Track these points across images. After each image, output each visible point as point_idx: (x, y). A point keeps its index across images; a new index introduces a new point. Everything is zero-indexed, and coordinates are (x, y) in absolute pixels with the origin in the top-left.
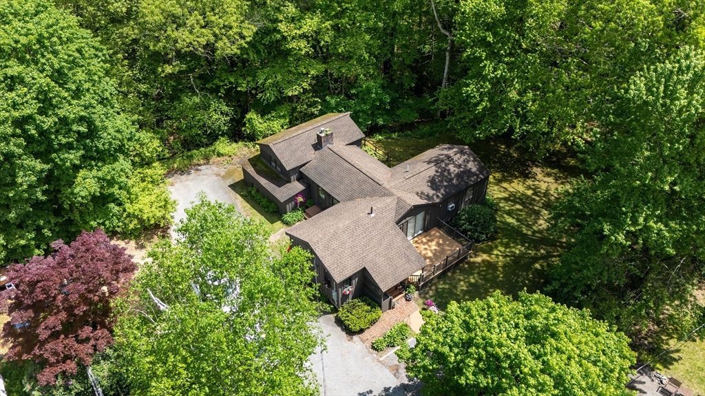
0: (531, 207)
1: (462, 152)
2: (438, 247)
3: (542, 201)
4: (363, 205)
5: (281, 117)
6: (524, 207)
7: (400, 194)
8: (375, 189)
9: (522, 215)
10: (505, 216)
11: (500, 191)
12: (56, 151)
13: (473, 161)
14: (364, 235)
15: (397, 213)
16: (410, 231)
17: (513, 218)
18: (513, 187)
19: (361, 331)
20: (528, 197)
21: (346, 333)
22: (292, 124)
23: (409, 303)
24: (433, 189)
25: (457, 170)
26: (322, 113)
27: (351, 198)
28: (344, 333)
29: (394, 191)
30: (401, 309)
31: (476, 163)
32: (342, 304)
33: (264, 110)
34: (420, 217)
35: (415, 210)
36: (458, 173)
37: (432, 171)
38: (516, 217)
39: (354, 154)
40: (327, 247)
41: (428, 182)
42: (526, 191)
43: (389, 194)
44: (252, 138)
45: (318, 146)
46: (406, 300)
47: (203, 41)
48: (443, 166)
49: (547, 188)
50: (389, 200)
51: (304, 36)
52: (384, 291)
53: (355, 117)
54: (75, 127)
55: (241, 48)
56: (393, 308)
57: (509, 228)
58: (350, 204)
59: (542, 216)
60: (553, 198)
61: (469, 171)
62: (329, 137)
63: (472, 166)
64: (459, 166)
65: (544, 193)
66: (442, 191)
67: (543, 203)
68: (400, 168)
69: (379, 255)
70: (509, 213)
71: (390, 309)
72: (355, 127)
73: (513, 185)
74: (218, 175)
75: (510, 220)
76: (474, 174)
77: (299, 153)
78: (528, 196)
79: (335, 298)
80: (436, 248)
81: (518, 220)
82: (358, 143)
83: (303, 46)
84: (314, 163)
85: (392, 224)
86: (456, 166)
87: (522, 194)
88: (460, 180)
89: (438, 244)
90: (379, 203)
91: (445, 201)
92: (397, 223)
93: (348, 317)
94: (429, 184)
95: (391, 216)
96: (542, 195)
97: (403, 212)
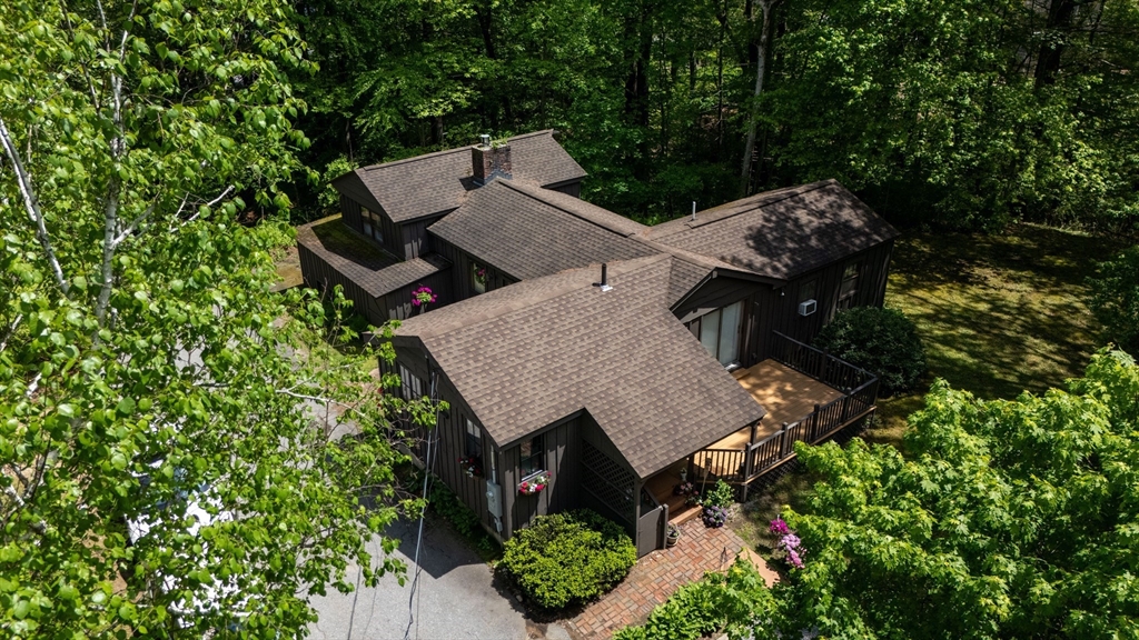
0: (996, 332)
1: (823, 189)
2: (784, 399)
3: (1019, 322)
6: (979, 332)
8: (613, 246)
9: (980, 345)
10: (937, 345)
11: (912, 304)
13: (851, 207)
14: (583, 331)
15: (672, 287)
17: (960, 350)
18: (939, 298)
19: (574, 607)
20: (981, 315)
21: (527, 616)
23: (717, 531)
24: (762, 254)
25: (816, 222)
27: (550, 270)
28: (520, 615)
29: (662, 246)
30: (693, 547)
31: (859, 212)
32: (517, 526)
36: (819, 228)
38: (965, 348)
40: (472, 352)
41: (746, 238)
42: (973, 304)
43: (651, 252)
45: (473, 181)
46: (708, 524)
48: (782, 209)
49: (1020, 300)
50: (648, 261)
52: (642, 478)
56: (670, 544)
57: (957, 369)
58: (546, 280)
59: (1029, 347)
60: (1042, 316)
61: (846, 224)
62: (501, 156)
63: (851, 217)
64: (821, 214)
65: (1017, 308)
66: (786, 259)
67: (1022, 326)
69: (627, 381)
70: (948, 341)
71: (659, 547)
73: (937, 293)
75: (953, 354)
76: (858, 232)
77: (427, 192)
78: (980, 312)
79: (494, 508)
80: (778, 400)
81: (972, 354)
82: (571, 189)
84: (464, 214)
85: (660, 311)
86: (811, 213)
87: (966, 310)
88: (826, 240)
89: (782, 392)
90: (622, 267)
91: (796, 279)
92: (675, 311)
93: (532, 560)
94: (751, 243)
95: (658, 294)
96: (1014, 312)
97: (689, 285)
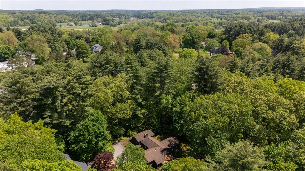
1: (175, 139)
4: (154, 149)
5: (136, 131)
7: (161, 146)
8: (157, 145)
12: (98, 138)
14: (154, 154)
15: (161, 150)
16: (164, 154)
22: (138, 133)
26: (145, 130)
27: (152, 148)
29: (160, 146)
33: (132, 129)
34: (166, 151)
35: (164, 150)
37: (168, 143)
39: (152, 139)
43: (159, 146)
44: (129, 136)
45: (144, 137)
47: (123, 116)
48: (171, 142)
50: (159, 147)
51: (142, 114)
52: (158, 164)
53: (153, 131)
54: (102, 133)
55: (129, 117)
58: (151, 148)
62: (147, 135)
63: (177, 142)
66: (171, 147)
68: (162, 142)
69: (157, 158)
72: (153, 133)
74: (122, 144)
77: (141, 138)
82: (153, 136)
83: (142, 116)
84: (144, 140)
85: (160, 152)
90: (157, 148)
91: (171, 149)
92: (161, 152)
94: (168, 145)
95: (160, 151)
97: (162, 150)
